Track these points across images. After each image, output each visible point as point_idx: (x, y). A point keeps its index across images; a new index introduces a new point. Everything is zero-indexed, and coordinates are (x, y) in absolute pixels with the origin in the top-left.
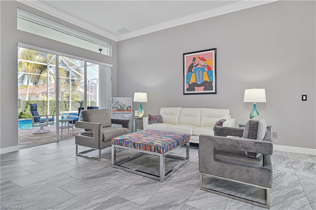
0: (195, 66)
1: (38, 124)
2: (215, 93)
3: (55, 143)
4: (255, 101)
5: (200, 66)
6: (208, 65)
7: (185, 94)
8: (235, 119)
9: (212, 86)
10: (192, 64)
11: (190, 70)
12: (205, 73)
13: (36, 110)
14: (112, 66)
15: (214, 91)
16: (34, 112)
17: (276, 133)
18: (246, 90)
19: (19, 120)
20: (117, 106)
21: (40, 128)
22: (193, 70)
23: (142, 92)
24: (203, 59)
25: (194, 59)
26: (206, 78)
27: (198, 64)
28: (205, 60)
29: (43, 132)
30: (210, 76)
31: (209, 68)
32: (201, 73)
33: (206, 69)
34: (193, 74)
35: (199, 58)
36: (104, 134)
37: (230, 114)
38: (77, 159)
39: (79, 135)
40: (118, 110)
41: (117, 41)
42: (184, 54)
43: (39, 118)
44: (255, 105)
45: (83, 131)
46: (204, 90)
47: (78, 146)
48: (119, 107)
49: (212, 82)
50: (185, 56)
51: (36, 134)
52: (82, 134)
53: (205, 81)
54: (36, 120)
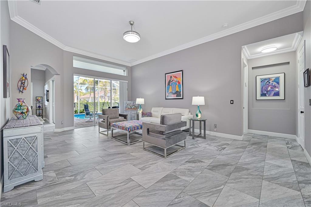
0: (172, 82)
1: (88, 116)
2: (182, 99)
3: (93, 127)
4: (198, 104)
5: (174, 82)
6: (178, 81)
7: (166, 99)
8: (193, 115)
9: (181, 94)
10: (170, 80)
11: (169, 84)
12: (177, 86)
13: (88, 108)
14: (127, 82)
15: (182, 97)
16: (86, 109)
17: (216, 125)
18: (193, 97)
19: (75, 114)
20: (128, 106)
21: (89, 118)
22: (170, 84)
23: (141, 98)
24: (176, 77)
25: (171, 77)
26: (177, 89)
27: (173, 80)
28: (177, 78)
29: (91, 121)
30: (180, 88)
31: (179, 83)
32: (175, 86)
33: (177, 83)
34: (171, 86)
35: (174, 76)
36: (110, 122)
37: (189, 112)
38: (99, 134)
39: (101, 122)
40: (129, 109)
41: (131, 66)
42: (166, 74)
43: (89, 113)
44: (198, 107)
45: (102, 120)
46: (177, 97)
47: (100, 128)
48: (129, 107)
49: (181, 92)
50: (166, 75)
51: (87, 122)
52: (102, 121)
53: (177, 91)
54: (87, 114)
